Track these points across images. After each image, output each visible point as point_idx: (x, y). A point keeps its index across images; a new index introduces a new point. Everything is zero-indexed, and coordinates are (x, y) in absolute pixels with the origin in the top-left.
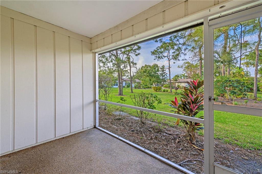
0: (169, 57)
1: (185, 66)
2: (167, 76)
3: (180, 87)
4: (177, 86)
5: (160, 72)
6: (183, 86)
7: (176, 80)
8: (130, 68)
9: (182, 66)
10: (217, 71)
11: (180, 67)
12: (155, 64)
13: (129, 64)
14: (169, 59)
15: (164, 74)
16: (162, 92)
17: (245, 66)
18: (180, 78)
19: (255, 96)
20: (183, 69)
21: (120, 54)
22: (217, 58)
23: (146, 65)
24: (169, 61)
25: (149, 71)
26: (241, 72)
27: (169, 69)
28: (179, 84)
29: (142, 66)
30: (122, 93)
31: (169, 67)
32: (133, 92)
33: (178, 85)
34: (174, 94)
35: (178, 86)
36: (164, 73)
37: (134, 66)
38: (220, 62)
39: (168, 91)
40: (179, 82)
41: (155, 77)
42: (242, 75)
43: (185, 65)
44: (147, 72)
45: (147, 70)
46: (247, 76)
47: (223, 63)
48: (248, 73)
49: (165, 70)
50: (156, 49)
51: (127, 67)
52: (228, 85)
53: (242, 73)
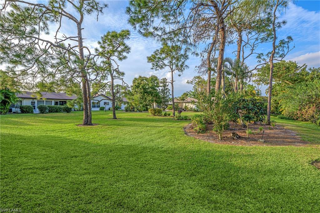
0: (171, 66)
1: (196, 82)
2: (169, 93)
3: (188, 108)
4: (184, 107)
5: (161, 88)
6: (192, 107)
7: (184, 100)
8: (113, 79)
9: (192, 82)
10: (229, 89)
11: (189, 83)
12: (154, 75)
13: (111, 73)
14: (172, 69)
15: (166, 91)
16: (163, 116)
17: (256, 84)
18: (189, 96)
19: (268, 120)
20: (194, 86)
21: (95, 56)
22: (229, 69)
23: (140, 77)
24: (172, 72)
25: (144, 86)
26: (253, 90)
27: (172, 83)
28: (187, 104)
29: (135, 78)
30: (91, 121)
31: (173, 81)
32: (116, 118)
33: (185, 105)
34: (176, 119)
35: (186, 107)
36: (167, 89)
37: (121, 77)
38: (233, 74)
39: (170, 114)
40: (186, 101)
41: (152, 95)
42: (254, 94)
43: (195, 80)
44: (141, 87)
45: (140, 84)
46: (258, 95)
47: (235, 77)
48: (259, 91)
49: (168, 86)
50: (154, 54)
51: (106, 78)
52: (241, 106)
53: (254, 92)
